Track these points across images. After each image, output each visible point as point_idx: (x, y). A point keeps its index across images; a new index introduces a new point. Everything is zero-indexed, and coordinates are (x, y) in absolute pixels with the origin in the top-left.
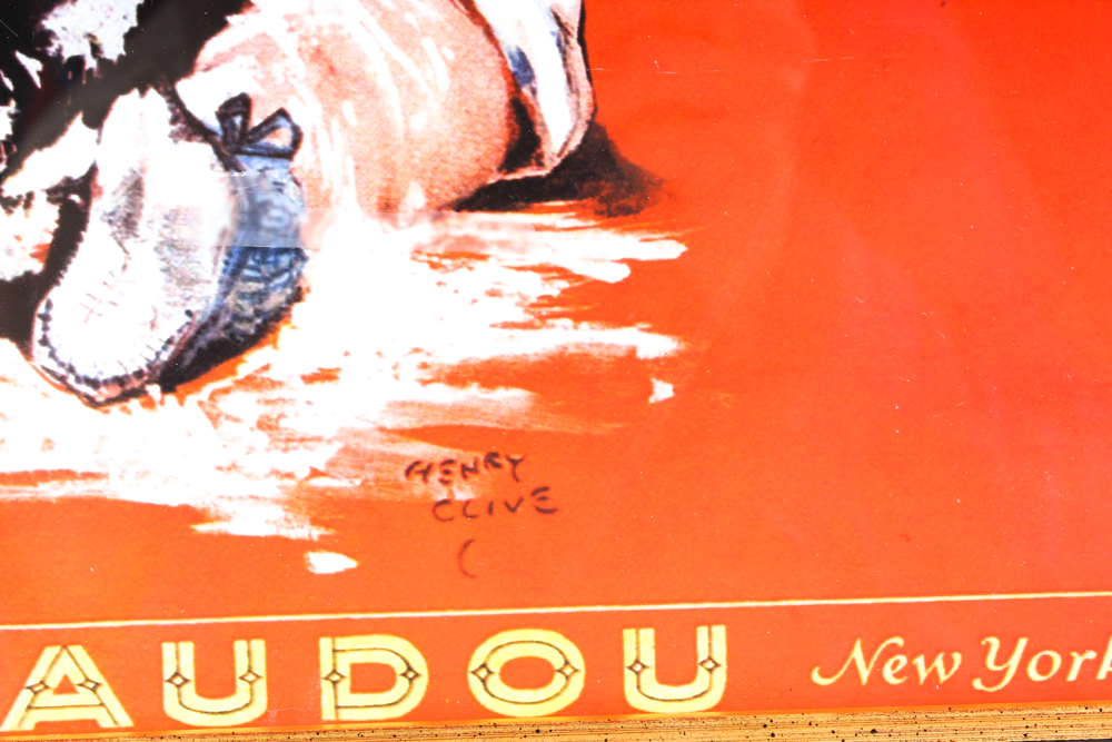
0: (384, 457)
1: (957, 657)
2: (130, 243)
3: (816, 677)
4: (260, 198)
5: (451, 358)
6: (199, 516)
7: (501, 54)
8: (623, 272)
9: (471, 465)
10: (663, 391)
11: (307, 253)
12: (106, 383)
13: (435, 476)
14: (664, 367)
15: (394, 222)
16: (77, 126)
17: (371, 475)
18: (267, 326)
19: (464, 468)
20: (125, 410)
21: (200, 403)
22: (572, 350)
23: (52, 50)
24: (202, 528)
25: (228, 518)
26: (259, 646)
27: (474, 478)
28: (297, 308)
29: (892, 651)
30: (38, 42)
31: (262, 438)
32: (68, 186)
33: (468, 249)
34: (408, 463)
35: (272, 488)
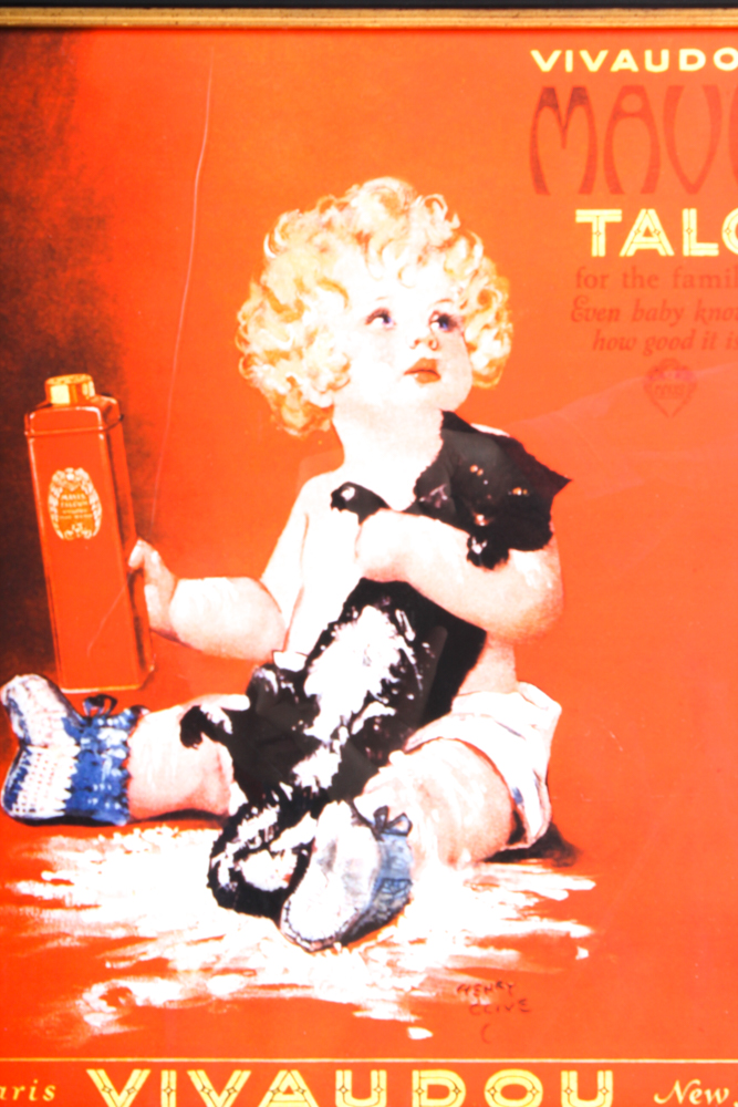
0: (447, 982)
1: (727, 1091)
2: (329, 874)
3: (657, 1099)
4: (392, 854)
5: (481, 935)
6: (357, 1008)
7: (508, 789)
8: (564, 895)
9: (489, 987)
10: (583, 953)
11: (413, 881)
12: (315, 942)
13: (471, 992)
14: (584, 942)
15: (455, 868)
16: (307, 817)
17: (440, 991)
18: (392, 916)
19: (486, 990)
20: (324, 955)
21: (360, 953)
22: (539, 932)
23: (297, 783)
24: (358, 1014)
25: (370, 1009)
26: (383, 1074)
27: (490, 993)
28: (407, 908)
29: (694, 1087)
30: (291, 778)
31: (389, 971)
32: (302, 847)
33: (491, 882)
34: (458, 986)
35: (393, 995)
